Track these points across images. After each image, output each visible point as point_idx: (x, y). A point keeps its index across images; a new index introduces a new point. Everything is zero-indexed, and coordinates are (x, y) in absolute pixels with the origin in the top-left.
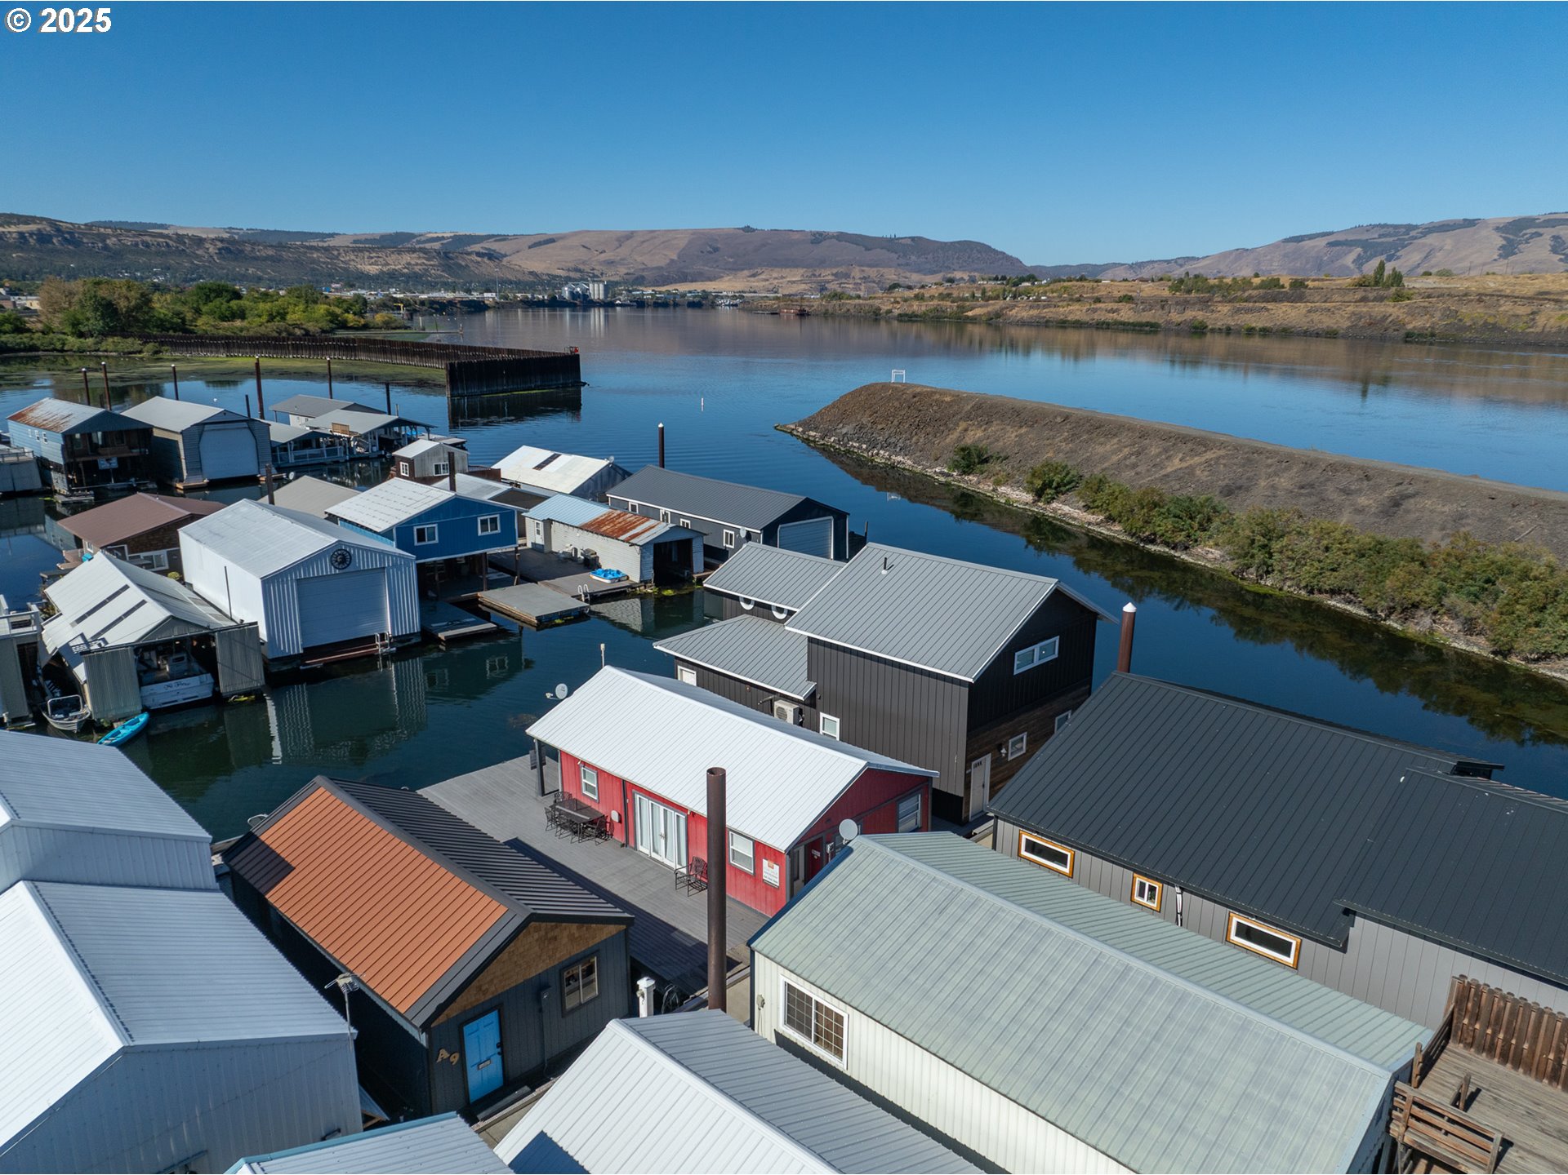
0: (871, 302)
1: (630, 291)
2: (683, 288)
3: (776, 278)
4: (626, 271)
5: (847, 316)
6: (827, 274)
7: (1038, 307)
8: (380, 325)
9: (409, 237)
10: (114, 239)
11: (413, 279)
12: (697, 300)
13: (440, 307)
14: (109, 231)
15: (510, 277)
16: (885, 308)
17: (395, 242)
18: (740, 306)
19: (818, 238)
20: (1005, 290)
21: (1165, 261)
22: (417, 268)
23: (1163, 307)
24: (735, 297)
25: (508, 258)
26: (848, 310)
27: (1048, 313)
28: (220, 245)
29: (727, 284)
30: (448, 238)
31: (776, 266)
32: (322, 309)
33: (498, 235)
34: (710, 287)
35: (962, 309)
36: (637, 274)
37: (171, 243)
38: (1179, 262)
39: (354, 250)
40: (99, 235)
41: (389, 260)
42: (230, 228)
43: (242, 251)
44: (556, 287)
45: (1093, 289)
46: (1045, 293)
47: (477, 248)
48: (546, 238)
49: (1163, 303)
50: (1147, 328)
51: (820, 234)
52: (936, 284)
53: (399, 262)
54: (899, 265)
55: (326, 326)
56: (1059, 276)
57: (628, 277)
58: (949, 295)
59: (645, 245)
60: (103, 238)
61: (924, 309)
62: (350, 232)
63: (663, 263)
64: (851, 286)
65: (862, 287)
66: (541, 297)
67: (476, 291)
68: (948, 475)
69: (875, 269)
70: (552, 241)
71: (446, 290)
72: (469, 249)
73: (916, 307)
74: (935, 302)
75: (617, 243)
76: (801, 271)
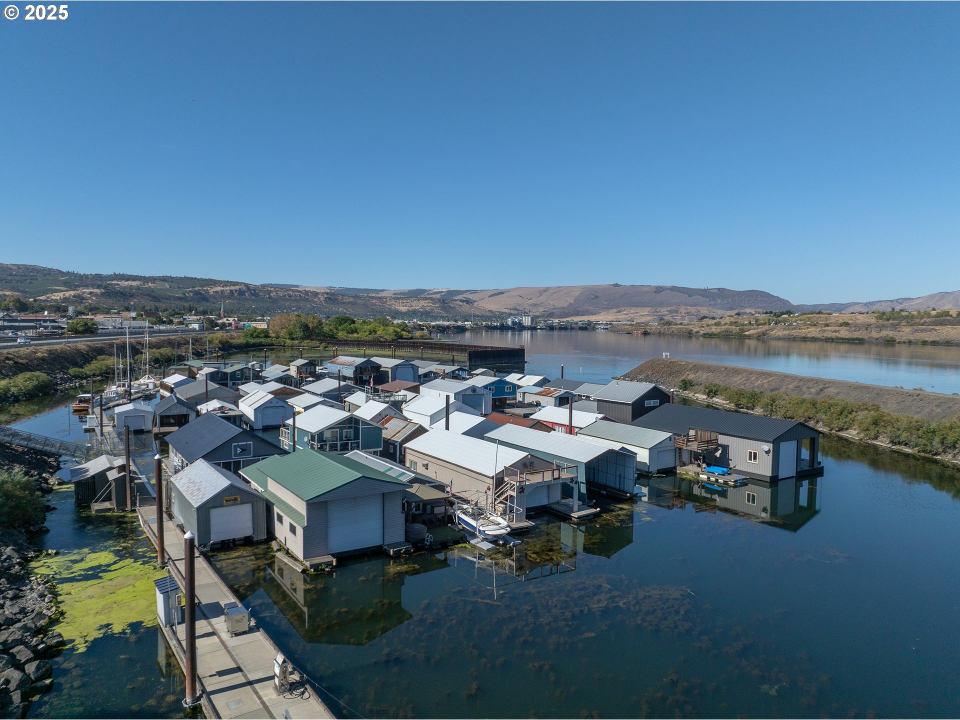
0: (687, 327)
1: (546, 321)
2: (576, 319)
3: (633, 313)
4: (544, 310)
5: (672, 335)
6: (664, 311)
7: (789, 329)
8: (419, 337)
9: (423, 291)
10: (274, 293)
11: (425, 314)
12: (584, 326)
13: (443, 330)
14: (273, 289)
15: (477, 313)
16: (695, 330)
17: (416, 294)
18: (609, 330)
19: (659, 290)
20: (770, 319)
21: (889, 301)
22: (427, 309)
23: (867, 329)
24: (607, 324)
25: (477, 303)
26: (673, 331)
27: (795, 333)
28: (326, 296)
29: (603, 317)
30: (444, 292)
31: (633, 306)
32: (391, 329)
33: (472, 290)
34: (593, 318)
35: (742, 330)
36: (550, 311)
37: (302, 295)
38: (899, 301)
39: (394, 298)
40: (267, 291)
41: (413, 304)
42: (330, 287)
43: (337, 299)
44: (503, 319)
45: (826, 318)
46: (796, 322)
47: (460, 297)
48: (499, 291)
49: (868, 327)
50: (857, 341)
51: (661, 287)
52: (729, 316)
53: (418, 305)
54: (710, 305)
55: (395, 338)
56: (805, 311)
57: (544, 313)
58: (736, 322)
59: (555, 295)
60: (269, 292)
61: (719, 330)
62: (392, 289)
63: (565, 305)
64: (679, 318)
65: (686, 318)
66: (496, 324)
67: (460, 321)
68: (678, 391)
69: (694, 308)
70: (502, 293)
71: (444, 320)
72: (456, 298)
73: (714, 330)
74: (726, 327)
75: (539, 294)
76: (648, 309)
